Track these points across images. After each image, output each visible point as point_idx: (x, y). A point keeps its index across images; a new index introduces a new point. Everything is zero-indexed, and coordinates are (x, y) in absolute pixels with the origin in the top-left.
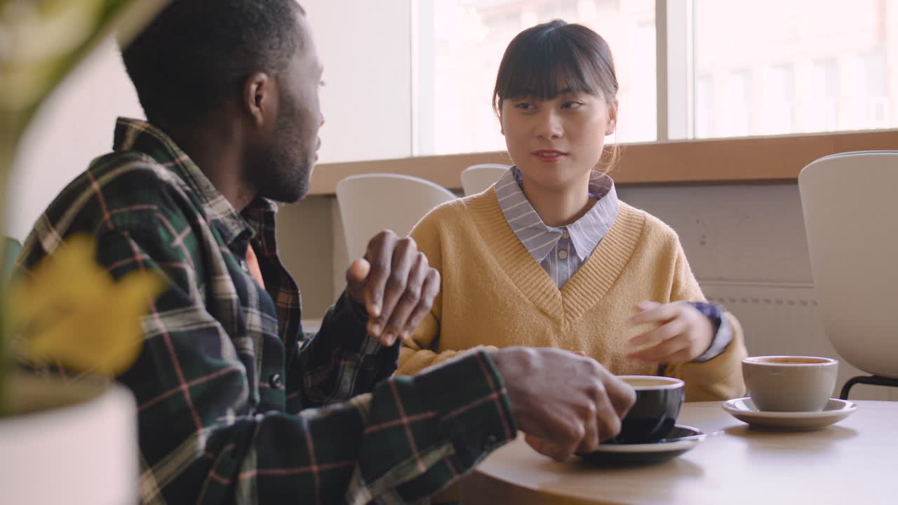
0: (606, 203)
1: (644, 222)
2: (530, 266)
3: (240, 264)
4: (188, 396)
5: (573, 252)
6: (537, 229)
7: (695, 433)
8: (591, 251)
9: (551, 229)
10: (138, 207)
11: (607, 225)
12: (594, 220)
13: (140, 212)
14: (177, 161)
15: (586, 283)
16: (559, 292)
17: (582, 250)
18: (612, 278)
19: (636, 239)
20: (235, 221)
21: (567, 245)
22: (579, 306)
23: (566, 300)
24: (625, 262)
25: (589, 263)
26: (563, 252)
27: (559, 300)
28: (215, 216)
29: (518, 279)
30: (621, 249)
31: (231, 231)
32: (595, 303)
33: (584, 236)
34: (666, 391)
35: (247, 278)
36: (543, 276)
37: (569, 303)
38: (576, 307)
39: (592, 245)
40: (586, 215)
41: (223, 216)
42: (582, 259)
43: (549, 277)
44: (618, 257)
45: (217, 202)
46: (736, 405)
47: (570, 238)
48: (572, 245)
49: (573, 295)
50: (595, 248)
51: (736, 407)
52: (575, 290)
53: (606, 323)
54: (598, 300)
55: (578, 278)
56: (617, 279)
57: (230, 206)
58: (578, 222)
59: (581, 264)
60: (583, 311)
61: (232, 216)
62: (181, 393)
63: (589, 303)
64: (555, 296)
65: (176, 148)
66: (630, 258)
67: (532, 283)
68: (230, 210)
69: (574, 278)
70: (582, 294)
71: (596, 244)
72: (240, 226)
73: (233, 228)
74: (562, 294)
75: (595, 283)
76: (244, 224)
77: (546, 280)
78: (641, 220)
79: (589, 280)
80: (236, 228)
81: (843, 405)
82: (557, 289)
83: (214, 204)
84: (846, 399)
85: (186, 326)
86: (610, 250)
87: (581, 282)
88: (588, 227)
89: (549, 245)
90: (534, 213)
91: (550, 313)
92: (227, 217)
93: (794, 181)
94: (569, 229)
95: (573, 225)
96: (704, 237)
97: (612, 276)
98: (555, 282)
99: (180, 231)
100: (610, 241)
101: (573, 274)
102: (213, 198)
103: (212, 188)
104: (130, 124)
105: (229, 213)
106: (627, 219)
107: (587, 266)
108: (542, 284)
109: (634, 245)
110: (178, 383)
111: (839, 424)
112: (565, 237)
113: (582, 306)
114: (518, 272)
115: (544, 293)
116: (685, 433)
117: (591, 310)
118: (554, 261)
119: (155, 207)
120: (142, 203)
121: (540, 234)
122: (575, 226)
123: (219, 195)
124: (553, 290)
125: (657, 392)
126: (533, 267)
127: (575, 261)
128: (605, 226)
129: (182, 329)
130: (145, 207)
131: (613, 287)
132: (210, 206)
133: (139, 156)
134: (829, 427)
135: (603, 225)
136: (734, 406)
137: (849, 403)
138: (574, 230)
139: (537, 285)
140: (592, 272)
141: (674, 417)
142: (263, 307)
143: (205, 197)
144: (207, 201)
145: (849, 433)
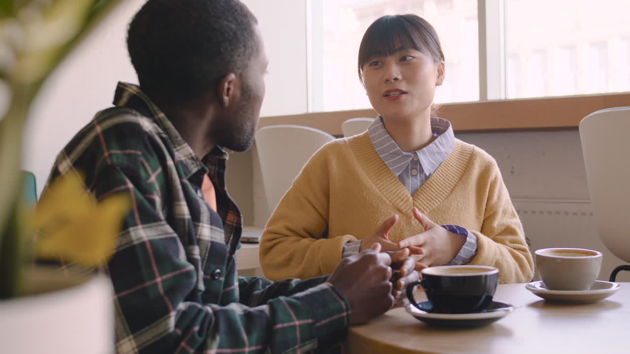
0: (445, 138)
1: (473, 152)
2: (391, 180)
3: (196, 192)
4: (160, 286)
5: (422, 171)
6: (396, 154)
7: (507, 306)
8: (434, 169)
9: (405, 153)
10: (128, 151)
11: (446, 153)
12: (437, 149)
13: (130, 155)
14: (156, 117)
15: (430, 192)
16: (411, 197)
17: (427, 168)
18: (449, 189)
19: (466, 164)
20: (195, 163)
21: (416, 164)
22: (425, 207)
23: (415, 202)
24: (459, 179)
25: (432, 177)
26: (414, 170)
27: (411, 202)
28: (181, 158)
29: (382, 187)
30: (456, 170)
31: (190, 169)
32: (436, 205)
33: (429, 159)
34: (486, 276)
35: (201, 202)
36: (400, 187)
37: (417, 204)
38: (423, 207)
39: (436, 166)
40: (431, 144)
41: (186, 158)
42: (428, 174)
43: (404, 188)
44: (453, 175)
45: (183, 148)
46: (536, 286)
47: (418, 160)
48: (420, 165)
49: (421, 199)
50: (437, 168)
51: (535, 287)
52: (422, 196)
53: (444, 219)
54: (439, 203)
55: (425, 188)
56: (452, 190)
57: (191, 151)
58: (425, 149)
59: (427, 178)
60: (428, 211)
61: (192, 158)
62: (156, 284)
63: (432, 205)
64: (408, 200)
65: (156, 108)
66: (462, 176)
67: (392, 191)
68: (191, 154)
69: (422, 188)
70: (427, 199)
71: (438, 166)
72: (197, 166)
73: (192, 167)
74: (413, 199)
75: (437, 192)
76: (200, 164)
77: (402, 189)
78: (470, 151)
79: (433, 190)
80: (195, 167)
81: (611, 286)
82: (409, 195)
83: (180, 149)
84: (614, 281)
85: (158, 235)
86: (447, 170)
87: (427, 190)
88: (432, 153)
89: (404, 164)
90: (393, 143)
91: (404, 211)
92: (189, 159)
93: (576, 128)
94: (418, 154)
95: (421, 151)
96: (513, 168)
97: (449, 187)
98: (409, 190)
99: (154, 170)
100: (448, 164)
101: (422, 185)
102: (179, 145)
103: (180, 138)
104: (127, 88)
105: (190, 156)
106: (460, 151)
107: (431, 180)
108: (399, 192)
109: (465, 168)
110: (154, 277)
111: (608, 299)
112: (416, 159)
113: (427, 207)
114: (382, 183)
115: (400, 198)
116: (500, 305)
117: (434, 210)
118: (408, 176)
119: (139, 153)
120: (131, 149)
121: (398, 157)
122: (422, 152)
123: (185, 143)
124: (406, 196)
125: (480, 277)
126: (393, 180)
127: (423, 176)
128: (444, 154)
129: (157, 238)
130: (133, 152)
131: (449, 195)
132: (177, 151)
133: (131, 111)
134: (602, 301)
135: (443, 153)
136: (534, 287)
137: (615, 284)
138: (422, 154)
139: (396, 192)
140: (435, 184)
141: (492, 295)
142: (212, 222)
143: (174, 144)
144: (175, 147)
145: (615, 306)
